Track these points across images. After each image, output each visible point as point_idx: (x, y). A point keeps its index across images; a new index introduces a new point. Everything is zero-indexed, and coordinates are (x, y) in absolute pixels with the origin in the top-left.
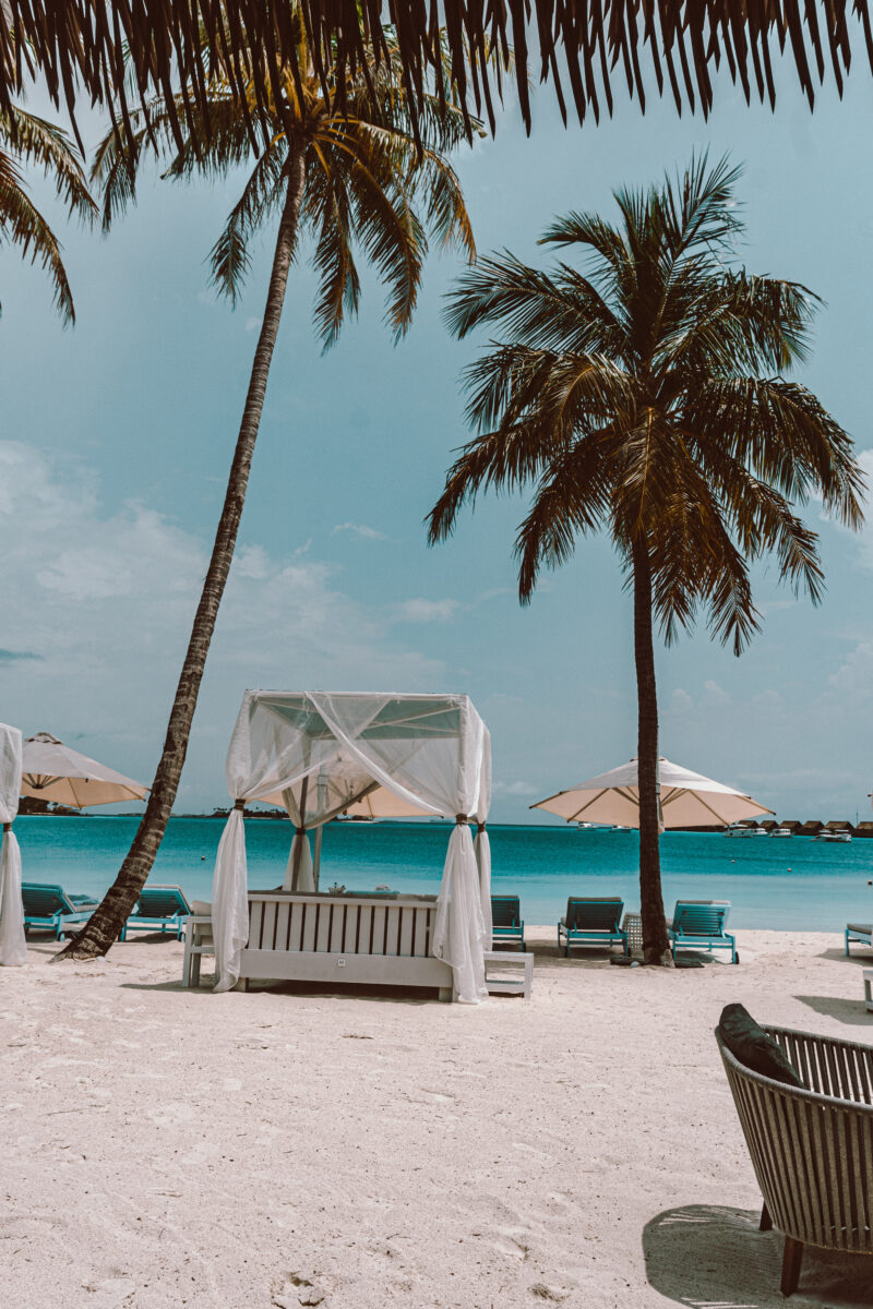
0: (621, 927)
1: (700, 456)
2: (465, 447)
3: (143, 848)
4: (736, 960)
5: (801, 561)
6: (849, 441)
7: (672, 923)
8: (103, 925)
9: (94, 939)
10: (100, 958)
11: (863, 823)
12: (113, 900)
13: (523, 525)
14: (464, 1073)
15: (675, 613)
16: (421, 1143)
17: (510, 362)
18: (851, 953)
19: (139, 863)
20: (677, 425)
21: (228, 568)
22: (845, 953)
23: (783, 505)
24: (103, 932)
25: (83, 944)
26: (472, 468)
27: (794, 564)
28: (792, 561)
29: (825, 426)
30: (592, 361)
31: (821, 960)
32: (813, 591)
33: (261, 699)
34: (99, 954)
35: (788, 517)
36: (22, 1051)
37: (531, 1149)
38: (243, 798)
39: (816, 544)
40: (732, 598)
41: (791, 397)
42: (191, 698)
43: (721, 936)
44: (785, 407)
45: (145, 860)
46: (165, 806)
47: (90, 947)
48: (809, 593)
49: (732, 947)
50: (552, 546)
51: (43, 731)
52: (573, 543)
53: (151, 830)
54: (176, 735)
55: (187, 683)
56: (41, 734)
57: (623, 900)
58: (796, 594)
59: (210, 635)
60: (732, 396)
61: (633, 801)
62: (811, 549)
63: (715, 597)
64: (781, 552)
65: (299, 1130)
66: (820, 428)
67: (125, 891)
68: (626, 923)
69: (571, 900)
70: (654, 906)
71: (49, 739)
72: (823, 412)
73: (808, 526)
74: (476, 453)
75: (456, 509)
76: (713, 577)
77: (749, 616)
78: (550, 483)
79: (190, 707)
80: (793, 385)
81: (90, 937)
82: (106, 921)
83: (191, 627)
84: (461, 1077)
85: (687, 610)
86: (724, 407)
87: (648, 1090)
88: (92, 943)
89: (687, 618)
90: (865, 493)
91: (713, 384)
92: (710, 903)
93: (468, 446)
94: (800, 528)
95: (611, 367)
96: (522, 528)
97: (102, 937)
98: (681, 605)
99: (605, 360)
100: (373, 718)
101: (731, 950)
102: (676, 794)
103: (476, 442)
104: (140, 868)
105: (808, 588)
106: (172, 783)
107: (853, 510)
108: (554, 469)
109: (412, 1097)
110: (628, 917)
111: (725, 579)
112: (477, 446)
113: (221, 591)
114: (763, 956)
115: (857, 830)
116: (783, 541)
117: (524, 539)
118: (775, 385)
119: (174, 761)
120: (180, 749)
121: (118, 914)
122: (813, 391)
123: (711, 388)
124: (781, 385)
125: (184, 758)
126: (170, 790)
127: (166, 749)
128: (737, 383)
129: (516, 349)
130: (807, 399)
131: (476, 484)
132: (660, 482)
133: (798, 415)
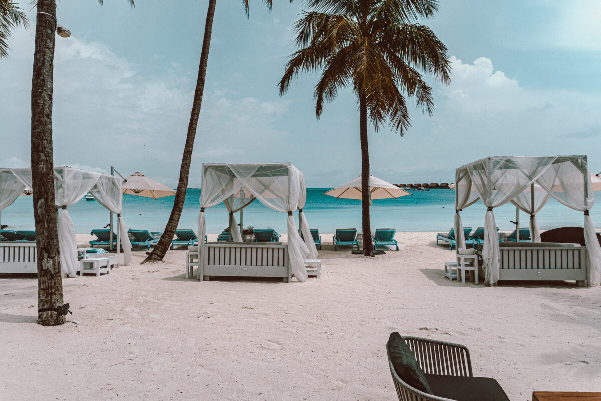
0: (356, 238)
1: (387, 57)
2: (293, 55)
3: (174, 220)
4: (397, 249)
5: (425, 98)
6: (446, 49)
7: (374, 235)
8: (160, 249)
9: (157, 254)
10: (160, 261)
11: (442, 184)
12: (163, 239)
13: (317, 86)
14: (287, 329)
15: (378, 119)
16: (263, 377)
17: (311, 19)
18: (439, 243)
19: (172, 225)
20: (377, 44)
21: (200, 108)
22: (436, 243)
23: (419, 76)
24: (160, 252)
25: (153, 257)
26: (295, 63)
27: (422, 100)
28: (421, 99)
29: (437, 43)
30: (344, 18)
31: (428, 247)
32: (430, 111)
33: (208, 167)
34: (159, 260)
35: (420, 81)
36: (111, 323)
37: (311, 377)
38: (204, 206)
39: (431, 92)
40: (399, 114)
41: (422, 31)
42: (188, 161)
43: (392, 240)
44: (420, 35)
45: (174, 224)
46: (181, 203)
47: (156, 258)
48: (428, 112)
49: (396, 245)
50: (329, 94)
51: (137, 172)
52: (337, 92)
53: (176, 213)
54: (183, 175)
55: (187, 155)
56: (136, 173)
57: (356, 229)
58: (423, 112)
59: (195, 135)
60: (399, 31)
61: (359, 191)
62: (429, 93)
63: (391, 114)
64: (417, 96)
65: (214, 371)
66: (434, 44)
67: (168, 236)
68: (357, 236)
69: (337, 230)
70: (367, 234)
71: (139, 175)
72: (435, 37)
73: (428, 84)
74: (296, 58)
75: (290, 81)
76: (390, 105)
77: (406, 119)
78: (327, 68)
79: (188, 164)
80: (423, 26)
81: (155, 254)
82: (161, 248)
83: (187, 132)
84: (286, 332)
85: (382, 117)
86: (395, 36)
87: (361, 335)
88: (156, 256)
89: (382, 121)
90: (451, 70)
91: (392, 27)
92: (389, 229)
93: (294, 54)
94: (425, 86)
95: (352, 20)
96: (316, 87)
97: (160, 254)
98: (380, 117)
99: (349, 17)
100: (255, 171)
101: (395, 246)
102: (375, 189)
103: (297, 53)
104: (173, 227)
105: (427, 109)
106: (183, 194)
107: (446, 77)
108: (329, 63)
109: (264, 346)
110: (358, 234)
111: (396, 106)
112: (297, 54)
113: (198, 117)
114: (407, 246)
115: (440, 186)
116: (418, 91)
117: (317, 92)
118: (416, 26)
119: (183, 186)
120: (185, 181)
121: (166, 245)
122: (431, 29)
123: (391, 28)
124: (418, 26)
125: (187, 184)
126: (182, 197)
127: (180, 181)
128: (401, 26)
129: (312, 13)
130: (429, 32)
131: (297, 71)
132: (371, 69)
133: (425, 39)
